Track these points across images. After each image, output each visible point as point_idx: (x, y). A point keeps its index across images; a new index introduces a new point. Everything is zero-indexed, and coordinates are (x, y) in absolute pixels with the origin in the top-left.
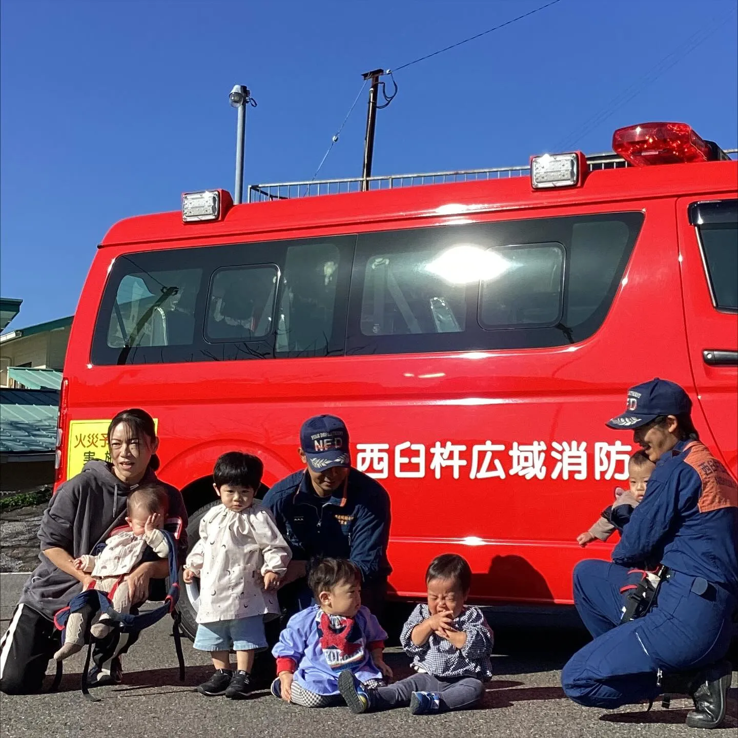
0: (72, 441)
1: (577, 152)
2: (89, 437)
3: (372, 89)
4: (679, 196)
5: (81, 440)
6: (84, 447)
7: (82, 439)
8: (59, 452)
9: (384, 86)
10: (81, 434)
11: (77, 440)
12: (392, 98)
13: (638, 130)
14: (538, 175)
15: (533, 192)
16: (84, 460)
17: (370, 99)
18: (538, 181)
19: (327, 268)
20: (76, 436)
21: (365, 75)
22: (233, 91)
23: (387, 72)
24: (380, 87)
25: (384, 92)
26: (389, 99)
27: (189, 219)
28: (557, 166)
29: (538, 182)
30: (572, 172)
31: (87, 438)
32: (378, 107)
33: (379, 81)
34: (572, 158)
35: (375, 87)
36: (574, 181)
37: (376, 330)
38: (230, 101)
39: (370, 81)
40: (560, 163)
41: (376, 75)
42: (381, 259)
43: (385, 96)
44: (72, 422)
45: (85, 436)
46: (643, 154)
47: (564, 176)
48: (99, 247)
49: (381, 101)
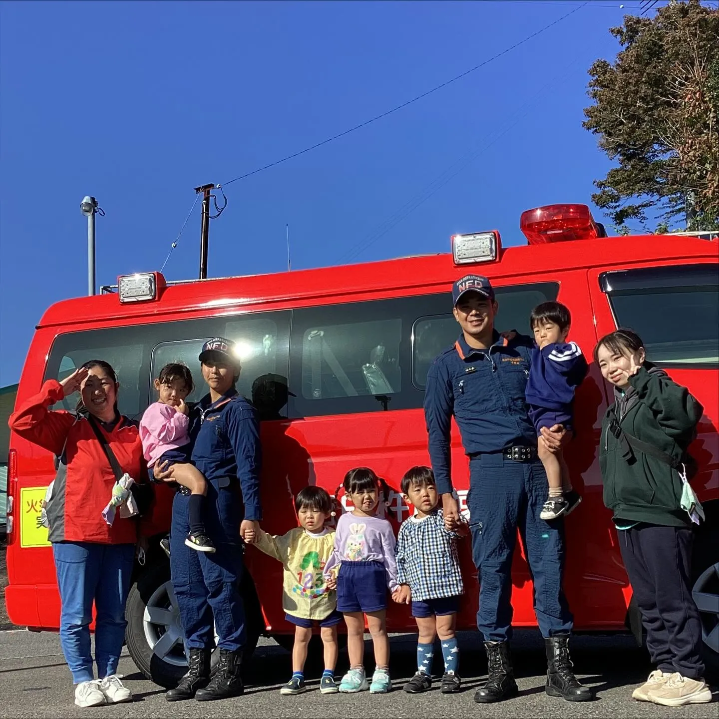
0: (24, 507)
1: (494, 231)
2: (40, 502)
3: (205, 201)
4: (590, 267)
5: (32, 506)
6: (37, 511)
7: (34, 504)
8: (11, 518)
9: (215, 199)
10: (32, 501)
11: (29, 505)
12: (223, 209)
13: (539, 213)
14: (461, 252)
15: (455, 267)
16: (38, 524)
17: (203, 210)
18: (460, 257)
19: (266, 340)
20: (28, 502)
21: (198, 189)
22: (84, 201)
23: (218, 186)
24: (211, 199)
25: (215, 204)
26: (220, 211)
27: (126, 300)
28: (478, 244)
29: (460, 259)
30: (491, 249)
31: (39, 504)
32: (211, 217)
33: (210, 194)
34: (491, 237)
35: (207, 199)
36: (493, 257)
37: (317, 394)
38: (81, 211)
39: (202, 194)
40: (479, 241)
41: (207, 189)
42: (316, 331)
43: (217, 207)
44: (22, 489)
45: (36, 502)
46: (548, 233)
47: (484, 252)
48: (37, 328)
49: (213, 212)
